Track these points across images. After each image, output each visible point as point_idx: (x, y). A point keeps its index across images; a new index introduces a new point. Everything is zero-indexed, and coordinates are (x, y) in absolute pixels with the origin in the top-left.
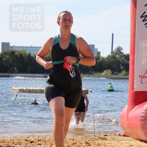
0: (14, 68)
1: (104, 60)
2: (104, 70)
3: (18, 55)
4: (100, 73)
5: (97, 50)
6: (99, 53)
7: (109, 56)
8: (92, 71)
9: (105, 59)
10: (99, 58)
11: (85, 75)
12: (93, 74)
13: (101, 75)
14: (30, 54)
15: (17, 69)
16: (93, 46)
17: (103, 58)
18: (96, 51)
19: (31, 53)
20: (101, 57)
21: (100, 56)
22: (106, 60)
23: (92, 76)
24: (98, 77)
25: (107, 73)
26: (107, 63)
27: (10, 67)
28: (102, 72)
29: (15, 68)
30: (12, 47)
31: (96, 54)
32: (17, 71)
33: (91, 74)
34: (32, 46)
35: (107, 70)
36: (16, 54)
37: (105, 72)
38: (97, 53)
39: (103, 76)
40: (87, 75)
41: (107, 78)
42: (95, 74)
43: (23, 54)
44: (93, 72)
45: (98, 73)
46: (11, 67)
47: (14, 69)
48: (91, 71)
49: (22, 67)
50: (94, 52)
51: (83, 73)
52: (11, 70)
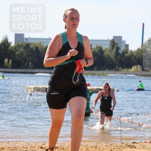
0: (29, 63)
1: (133, 54)
2: (133, 66)
3: (33, 48)
4: (128, 69)
5: (125, 43)
6: (127, 46)
7: (139, 49)
9: (134, 52)
10: (127, 52)
11: (110, 72)
12: (120, 71)
13: (130, 71)
15: (32, 64)
16: (121, 37)
17: (132, 52)
18: (123, 43)
20: (130, 50)
21: (128, 49)
22: (135, 54)
23: (119, 72)
24: (126, 74)
25: (136, 70)
26: (137, 57)
27: (25, 62)
28: (131, 68)
30: (27, 39)
31: (124, 48)
32: (32, 66)
33: (117, 70)
34: (49, 38)
35: (136, 66)
36: (31, 47)
37: (134, 68)
38: (124, 46)
39: (131, 72)
40: (113, 72)
41: (136, 75)
42: (122, 70)
43: (39, 47)
44: (120, 68)
45: (126, 69)
47: (28, 64)
48: (117, 67)
49: (37, 62)
50: (121, 45)
51: (109, 70)
52: (25, 65)
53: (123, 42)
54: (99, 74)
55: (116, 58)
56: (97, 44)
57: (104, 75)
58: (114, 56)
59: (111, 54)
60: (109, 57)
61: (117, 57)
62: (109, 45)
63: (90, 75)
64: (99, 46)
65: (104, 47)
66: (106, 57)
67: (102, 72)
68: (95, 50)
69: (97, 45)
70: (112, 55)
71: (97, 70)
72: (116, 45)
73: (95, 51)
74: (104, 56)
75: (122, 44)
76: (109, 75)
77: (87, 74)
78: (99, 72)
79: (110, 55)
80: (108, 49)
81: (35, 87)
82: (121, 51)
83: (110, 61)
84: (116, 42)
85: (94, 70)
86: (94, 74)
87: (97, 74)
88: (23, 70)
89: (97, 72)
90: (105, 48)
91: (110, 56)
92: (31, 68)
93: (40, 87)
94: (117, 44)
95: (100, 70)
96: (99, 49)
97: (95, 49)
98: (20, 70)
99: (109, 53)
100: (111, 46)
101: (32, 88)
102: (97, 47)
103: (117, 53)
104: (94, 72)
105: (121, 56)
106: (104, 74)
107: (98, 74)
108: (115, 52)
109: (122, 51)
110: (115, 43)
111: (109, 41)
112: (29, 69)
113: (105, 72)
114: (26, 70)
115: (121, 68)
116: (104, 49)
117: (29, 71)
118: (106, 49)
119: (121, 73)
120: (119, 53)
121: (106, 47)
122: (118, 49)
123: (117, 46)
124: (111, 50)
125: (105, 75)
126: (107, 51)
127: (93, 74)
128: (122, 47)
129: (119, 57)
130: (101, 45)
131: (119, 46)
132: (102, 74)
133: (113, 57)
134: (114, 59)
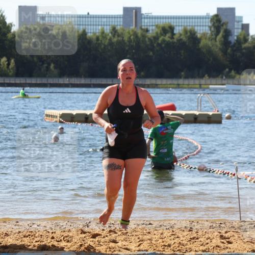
0: (49, 64)
5: (242, 21)
6: (246, 27)
8: (230, 70)
10: (246, 40)
11: (214, 81)
12: (233, 78)
14: (84, 33)
15: (55, 68)
16: (232, 10)
18: (238, 22)
19: (87, 31)
20: (252, 37)
23: (230, 81)
27: (41, 63)
29: (52, 66)
31: (240, 31)
32: (56, 72)
33: (229, 76)
40: (219, 80)
42: (238, 76)
44: (233, 73)
46: (43, 63)
47: (48, 68)
48: (227, 70)
49: (66, 63)
50: (234, 26)
51: (210, 76)
52: (42, 70)
53: (237, 19)
54: (190, 86)
55: (225, 52)
56: (186, 24)
57: (200, 87)
58: (220, 49)
59: (213, 46)
60: (210, 51)
61: (227, 49)
62: (209, 26)
63: (173, 88)
64: (189, 28)
65: (199, 32)
66: (204, 50)
67: (197, 81)
68: (182, 37)
69: (184, 26)
70: (216, 45)
71: (186, 77)
72: (222, 25)
73: (181, 40)
74: (199, 49)
75: (236, 23)
76: (211, 86)
77: (166, 86)
78: (192, 81)
79: (211, 46)
80: (207, 34)
81: (63, 114)
82: (233, 39)
83: (211, 59)
84: (224, 20)
85: (180, 77)
86: (181, 86)
87: (186, 86)
88: (39, 81)
89: (186, 82)
90: (202, 32)
91: (212, 48)
92: (55, 77)
93: (74, 112)
94: (226, 24)
95: (193, 77)
96: (189, 34)
97: (181, 35)
98: (33, 81)
99: (209, 43)
100: (213, 29)
101: (58, 116)
102: (186, 31)
103: (226, 43)
104: (181, 81)
105: (235, 48)
106: (200, 85)
107: (188, 85)
108: (223, 39)
109: (235, 38)
110: (222, 23)
111: (208, 18)
112: (50, 77)
113: (203, 81)
114: (44, 81)
115: (235, 73)
116: (199, 36)
117: (51, 81)
118: (204, 34)
119: (236, 82)
120: (230, 42)
121: (203, 29)
122: (228, 33)
123: (224, 27)
124: (214, 37)
125: (202, 86)
126: (206, 39)
127: (178, 85)
128: (236, 30)
129: (229, 50)
130: (192, 26)
131: (229, 27)
132: (198, 86)
133: (217, 50)
134: (220, 54)
